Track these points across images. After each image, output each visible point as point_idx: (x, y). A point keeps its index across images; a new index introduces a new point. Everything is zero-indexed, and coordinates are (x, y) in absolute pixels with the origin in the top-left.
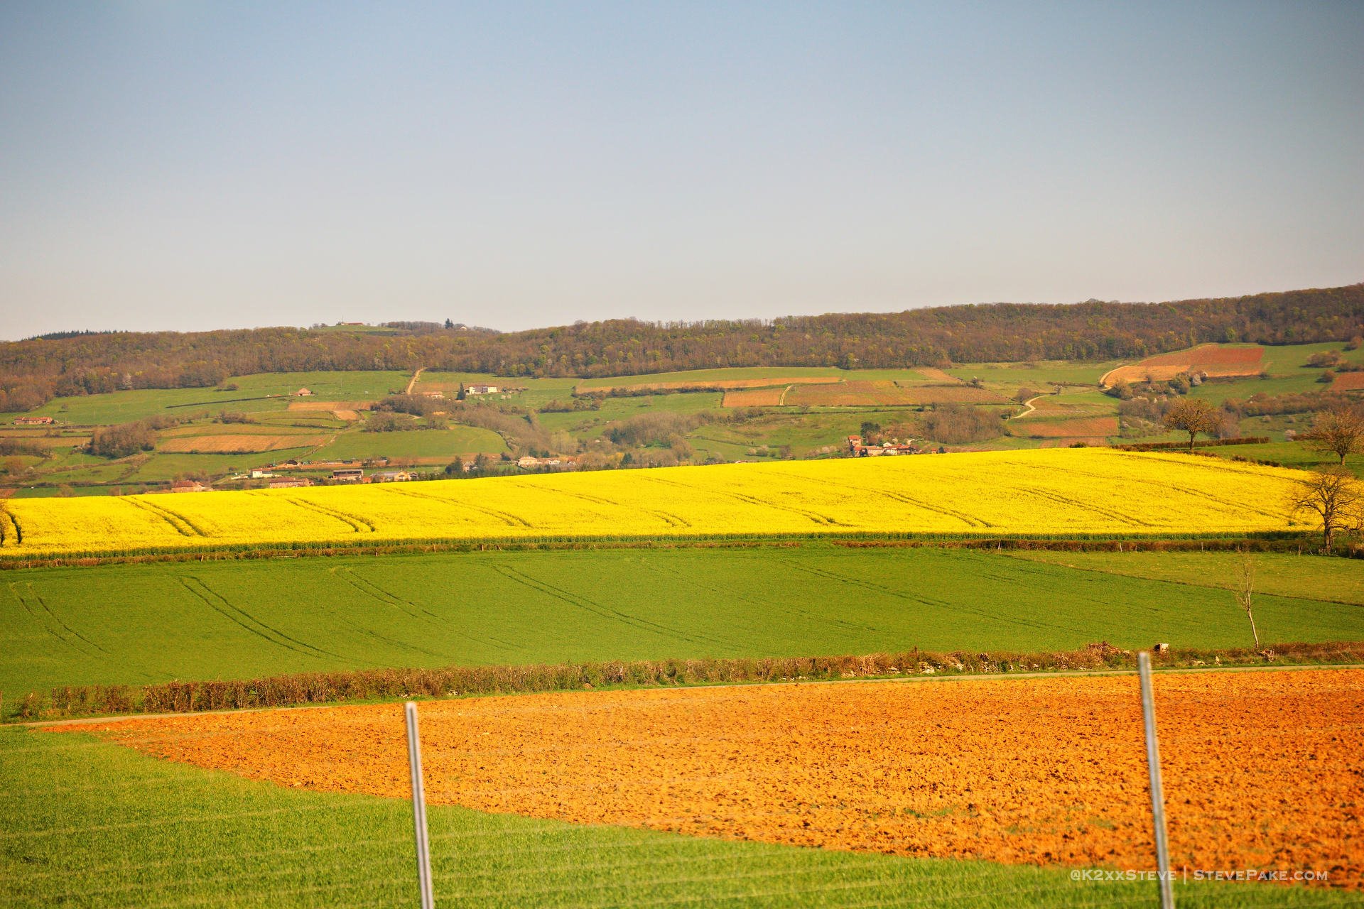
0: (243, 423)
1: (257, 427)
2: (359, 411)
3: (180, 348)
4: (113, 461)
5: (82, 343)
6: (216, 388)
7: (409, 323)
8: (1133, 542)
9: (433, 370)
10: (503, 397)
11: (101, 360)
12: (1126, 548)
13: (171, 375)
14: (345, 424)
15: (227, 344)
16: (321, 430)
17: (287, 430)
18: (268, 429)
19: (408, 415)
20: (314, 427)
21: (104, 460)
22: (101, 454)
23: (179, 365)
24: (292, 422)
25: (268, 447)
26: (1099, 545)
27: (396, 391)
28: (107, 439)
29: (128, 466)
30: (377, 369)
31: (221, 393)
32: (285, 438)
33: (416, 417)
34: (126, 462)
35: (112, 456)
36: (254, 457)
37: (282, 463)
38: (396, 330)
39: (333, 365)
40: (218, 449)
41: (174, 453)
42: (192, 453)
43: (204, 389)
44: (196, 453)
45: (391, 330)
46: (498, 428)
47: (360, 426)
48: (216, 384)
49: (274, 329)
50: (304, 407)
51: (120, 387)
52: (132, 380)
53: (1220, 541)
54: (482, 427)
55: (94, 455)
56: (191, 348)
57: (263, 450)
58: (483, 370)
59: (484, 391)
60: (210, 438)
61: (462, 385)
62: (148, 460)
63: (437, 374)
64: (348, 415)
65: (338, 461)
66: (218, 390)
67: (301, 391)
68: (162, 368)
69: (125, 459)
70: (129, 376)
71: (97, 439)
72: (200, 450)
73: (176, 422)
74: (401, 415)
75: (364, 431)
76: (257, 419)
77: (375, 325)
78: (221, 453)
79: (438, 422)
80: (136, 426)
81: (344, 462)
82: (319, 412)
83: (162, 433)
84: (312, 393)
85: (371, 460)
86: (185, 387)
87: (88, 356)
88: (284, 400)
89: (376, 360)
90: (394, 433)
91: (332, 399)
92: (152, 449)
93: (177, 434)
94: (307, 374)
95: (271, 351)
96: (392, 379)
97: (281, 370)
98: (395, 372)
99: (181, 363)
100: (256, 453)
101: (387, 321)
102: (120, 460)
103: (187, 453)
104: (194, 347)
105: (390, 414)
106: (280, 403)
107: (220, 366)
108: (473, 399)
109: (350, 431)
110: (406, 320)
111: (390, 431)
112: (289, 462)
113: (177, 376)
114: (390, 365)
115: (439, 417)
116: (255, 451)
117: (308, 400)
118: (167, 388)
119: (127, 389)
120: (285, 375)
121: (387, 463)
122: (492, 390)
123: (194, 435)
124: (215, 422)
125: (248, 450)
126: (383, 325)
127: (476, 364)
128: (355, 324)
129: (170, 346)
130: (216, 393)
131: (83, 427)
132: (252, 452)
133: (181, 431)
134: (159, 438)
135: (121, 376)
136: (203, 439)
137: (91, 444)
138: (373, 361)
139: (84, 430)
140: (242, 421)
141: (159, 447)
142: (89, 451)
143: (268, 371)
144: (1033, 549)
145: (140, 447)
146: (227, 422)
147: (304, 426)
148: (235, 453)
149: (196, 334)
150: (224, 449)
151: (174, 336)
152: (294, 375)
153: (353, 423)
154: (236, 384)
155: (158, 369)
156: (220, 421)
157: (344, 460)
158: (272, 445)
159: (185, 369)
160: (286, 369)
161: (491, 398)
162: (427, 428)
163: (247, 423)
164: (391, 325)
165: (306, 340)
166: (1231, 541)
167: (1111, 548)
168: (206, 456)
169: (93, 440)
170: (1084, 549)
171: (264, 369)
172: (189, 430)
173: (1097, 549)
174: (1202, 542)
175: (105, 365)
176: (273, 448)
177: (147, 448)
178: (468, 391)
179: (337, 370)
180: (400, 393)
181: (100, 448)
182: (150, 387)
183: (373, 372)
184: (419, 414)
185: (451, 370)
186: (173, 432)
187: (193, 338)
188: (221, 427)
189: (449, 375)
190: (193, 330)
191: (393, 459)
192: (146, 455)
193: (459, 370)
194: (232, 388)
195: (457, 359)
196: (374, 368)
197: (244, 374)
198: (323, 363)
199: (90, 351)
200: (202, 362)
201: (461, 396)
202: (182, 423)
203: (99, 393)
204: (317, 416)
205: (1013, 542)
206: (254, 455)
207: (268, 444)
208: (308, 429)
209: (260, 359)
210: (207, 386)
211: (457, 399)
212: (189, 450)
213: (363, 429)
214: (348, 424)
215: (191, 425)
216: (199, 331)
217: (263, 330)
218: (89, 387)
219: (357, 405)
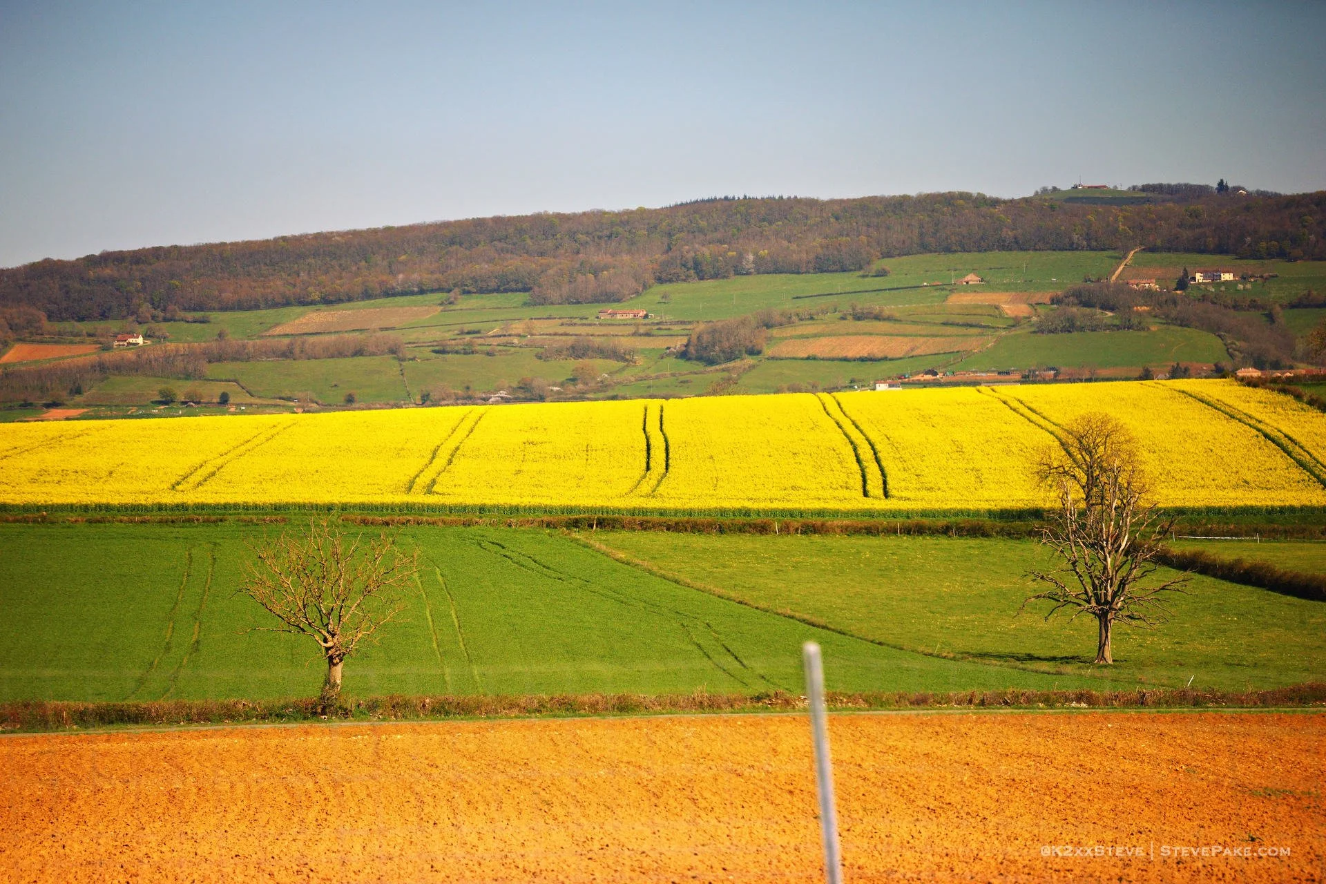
0: (880, 320)
1: (897, 326)
2: (1035, 306)
3: (818, 219)
4: (713, 368)
5: (695, 212)
6: (861, 273)
7: (1169, 186)
8: (796, 523)
9: (1153, 250)
10: (1241, 287)
11: (717, 235)
12: (785, 529)
13: (804, 256)
14: (1011, 322)
15: (879, 214)
16: (979, 330)
17: (935, 329)
18: (910, 329)
19: (1099, 311)
20: (971, 326)
21: (699, 366)
22: (699, 359)
23: (815, 242)
24: (942, 319)
25: (908, 352)
26: (744, 525)
27: (1093, 278)
28: (706, 339)
29: (725, 374)
30: (1077, 249)
31: (866, 279)
32: (931, 340)
33: (1110, 314)
34: (723, 370)
35: (711, 362)
36: (888, 364)
37: (918, 373)
38: (1150, 195)
39: (1017, 242)
40: (842, 354)
41: (787, 359)
42: (808, 358)
43: (846, 274)
44: (815, 359)
45: (1144, 195)
46: (1219, 329)
47: (1032, 326)
48: (861, 268)
49: (943, 195)
50: (967, 299)
51: (739, 271)
52: (754, 262)
53: (926, 521)
54: (1196, 327)
55: (689, 359)
56: (832, 220)
57: (901, 356)
58: (1221, 250)
59: (1215, 278)
60: (834, 339)
61: (1185, 270)
62: (752, 367)
63: (1156, 256)
64: (1022, 310)
65: (993, 372)
66: (864, 276)
67: (969, 278)
68: (794, 247)
69: (723, 366)
70: (751, 257)
71: (694, 338)
72: (819, 355)
73: (794, 318)
74: (1088, 310)
75: (1034, 332)
76: (897, 315)
77: (1125, 188)
78: (846, 359)
79: (1135, 321)
80: (743, 323)
81: (999, 373)
82: (980, 307)
83: (775, 332)
84: (982, 280)
85: (1035, 371)
86: (822, 271)
87: (701, 231)
88: (943, 289)
89: (1075, 237)
90: (1075, 334)
91: (1007, 288)
92: (759, 353)
93: (794, 333)
94: (982, 255)
95: (936, 225)
96: (1092, 261)
97: (948, 250)
98: (1099, 254)
99: (819, 240)
100: (891, 360)
101: (1140, 183)
102: (718, 367)
103: (802, 359)
104: (837, 219)
105: (1075, 309)
106: (937, 293)
107: (869, 244)
108: (1199, 289)
109: (1018, 331)
110: (1165, 181)
111: (1069, 332)
112: (927, 373)
113: (812, 256)
114: (1094, 244)
115: (1139, 314)
116: (890, 356)
117: (974, 289)
118: (798, 273)
119: (748, 274)
120: (951, 256)
121: (1056, 375)
122: (1227, 277)
123: (815, 336)
124: (843, 318)
125: (880, 355)
126: (1134, 188)
127: (1211, 242)
128: (1096, 187)
129: (807, 218)
130: (860, 279)
131: (683, 323)
132: (885, 359)
133: (800, 330)
134: (770, 339)
135: (741, 257)
136: (824, 340)
137: (687, 346)
138: (1070, 238)
139: (684, 327)
140: (877, 318)
141: (768, 351)
142: (684, 355)
143: (931, 251)
144: (645, 529)
145: (744, 349)
146: (859, 319)
147: (958, 325)
148: (862, 360)
149: (841, 201)
150: (850, 355)
151: (812, 203)
152: (966, 256)
153: (1023, 322)
154: (887, 268)
155: (788, 247)
156: (850, 317)
157: (1000, 370)
158: (912, 350)
159: (822, 247)
160: (954, 248)
161: (1223, 288)
162: (1119, 328)
163: (884, 320)
164: (1146, 188)
165: (984, 209)
166: (943, 522)
167: (763, 529)
168: (827, 363)
169: (689, 341)
170: (721, 530)
171: (925, 248)
172: (809, 329)
173: (740, 530)
174: (898, 522)
175: (721, 242)
176: (914, 353)
177: (753, 352)
178: (1194, 279)
179: (1022, 249)
180: (1098, 280)
181: (697, 351)
182: (777, 271)
183: (1069, 253)
184: (1112, 310)
185: (1176, 250)
186: (789, 331)
187: (836, 207)
188: (850, 324)
189: (1173, 257)
190: (837, 197)
191: (1063, 370)
192: (750, 360)
193: (1187, 250)
194: (882, 273)
195: (1186, 234)
196: (1072, 247)
197: (899, 255)
198: (1004, 241)
199: (703, 224)
200: (844, 239)
201: (1182, 284)
202: (801, 320)
203: (711, 278)
204: (979, 311)
205: (615, 520)
206: (888, 362)
207: (906, 348)
208: (964, 329)
209: (921, 234)
210: (851, 270)
211: (1176, 289)
212: (806, 356)
213: (1033, 329)
214: (1016, 323)
215: (813, 322)
216: (845, 197)
217: (928, 196)
218: (699, 271)
219: (1038, 297)
